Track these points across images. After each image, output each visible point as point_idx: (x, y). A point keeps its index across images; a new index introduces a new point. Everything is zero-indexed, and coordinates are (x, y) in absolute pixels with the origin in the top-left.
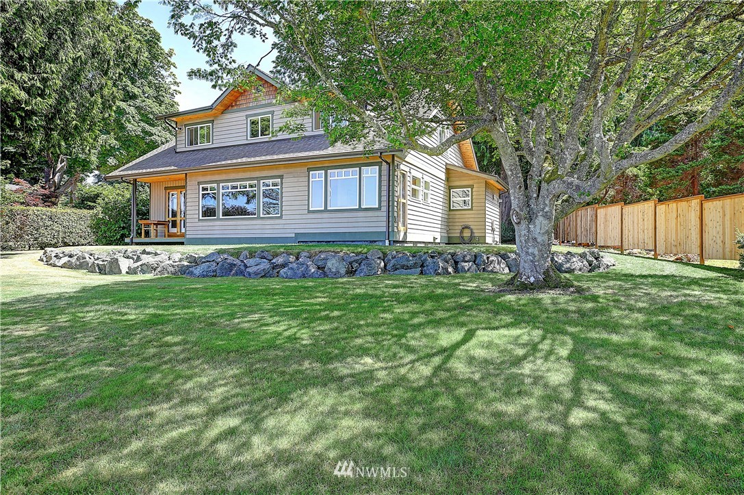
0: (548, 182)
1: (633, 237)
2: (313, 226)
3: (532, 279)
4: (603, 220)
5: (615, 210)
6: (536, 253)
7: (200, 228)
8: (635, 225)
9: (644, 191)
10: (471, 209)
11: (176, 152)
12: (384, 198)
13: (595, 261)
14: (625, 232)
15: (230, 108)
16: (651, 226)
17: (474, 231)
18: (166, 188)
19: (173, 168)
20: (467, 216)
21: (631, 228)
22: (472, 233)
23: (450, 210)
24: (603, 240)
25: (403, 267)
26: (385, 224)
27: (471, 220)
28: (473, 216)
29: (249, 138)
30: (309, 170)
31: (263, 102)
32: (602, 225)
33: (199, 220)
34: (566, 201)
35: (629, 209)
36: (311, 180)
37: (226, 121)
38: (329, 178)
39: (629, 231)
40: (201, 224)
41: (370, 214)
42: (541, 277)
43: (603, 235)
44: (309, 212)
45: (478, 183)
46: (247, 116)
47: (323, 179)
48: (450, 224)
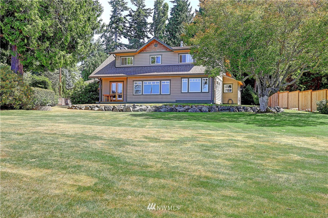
0: (268, 88)
1: (292, 104)
2: (182, 98)
3: (263, 111)
4: (281, 98)
5: (285, 94)
6: (264, 104)
7: (134, 98)
8: (292, 99)
9: (299, 86)
10: (232, 93)
11: (116, 67)
12: (210, 89)
13: (278, 110)
14: (289, 102)
15: (142, 52)
16: (297, 100)
17: (233, 101)
18: (110, 82)
19: (123, 75)
20: (230, 95)
21: (291, 101)
22: (232, 102)
23: (224, 93)
24: (281, 106)
25: (224, 110)
26: (211, 97)
27: (232, 97)
28: (233, 95)
29: (151, 64)
30: (182, 78)
31: (158, 51)
32: (281, 99)
33: (133, 95)
34: (271, 92)
35: (290, 93)
36: (182, 82)
37: (140, 56)
38: (189, 81)
39: (290, 102)
40: (134, 96)
41: (205, 94)
42: (265, 110)
43: (281, 103)
44: (182, 93)
45: (235, 83)
46: (150, 55)
47: (187, 81)
48: (224, 98)
